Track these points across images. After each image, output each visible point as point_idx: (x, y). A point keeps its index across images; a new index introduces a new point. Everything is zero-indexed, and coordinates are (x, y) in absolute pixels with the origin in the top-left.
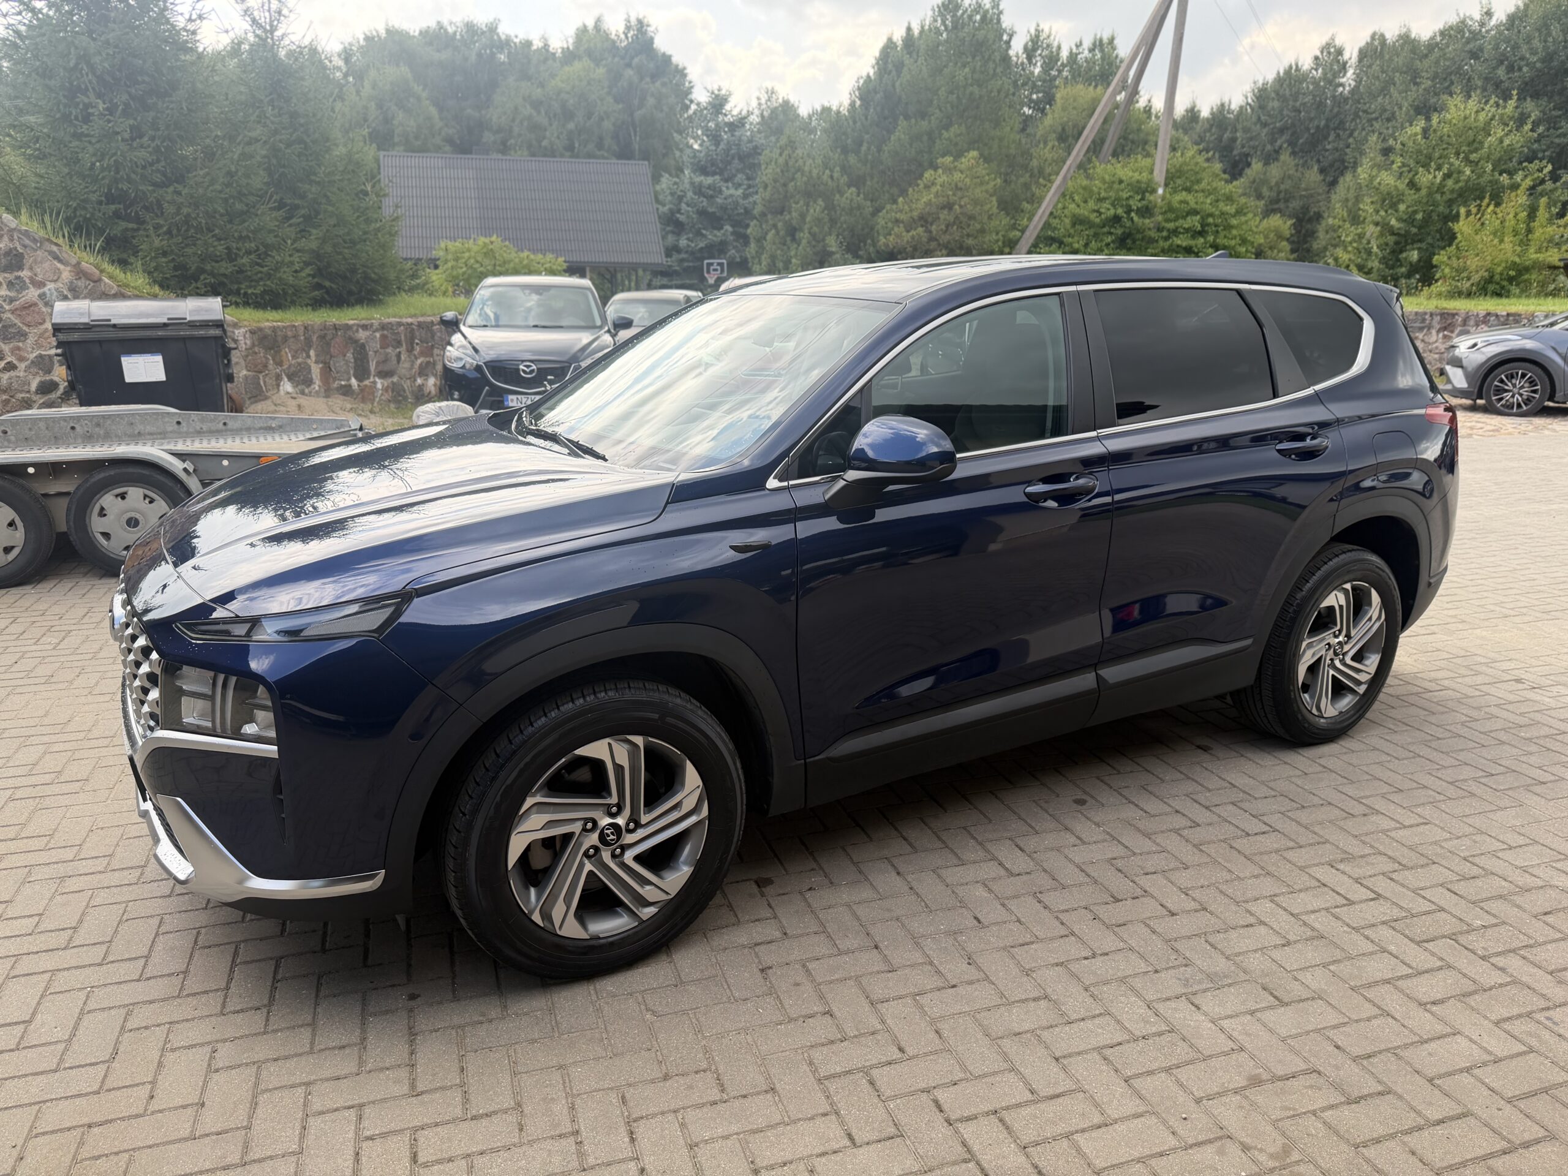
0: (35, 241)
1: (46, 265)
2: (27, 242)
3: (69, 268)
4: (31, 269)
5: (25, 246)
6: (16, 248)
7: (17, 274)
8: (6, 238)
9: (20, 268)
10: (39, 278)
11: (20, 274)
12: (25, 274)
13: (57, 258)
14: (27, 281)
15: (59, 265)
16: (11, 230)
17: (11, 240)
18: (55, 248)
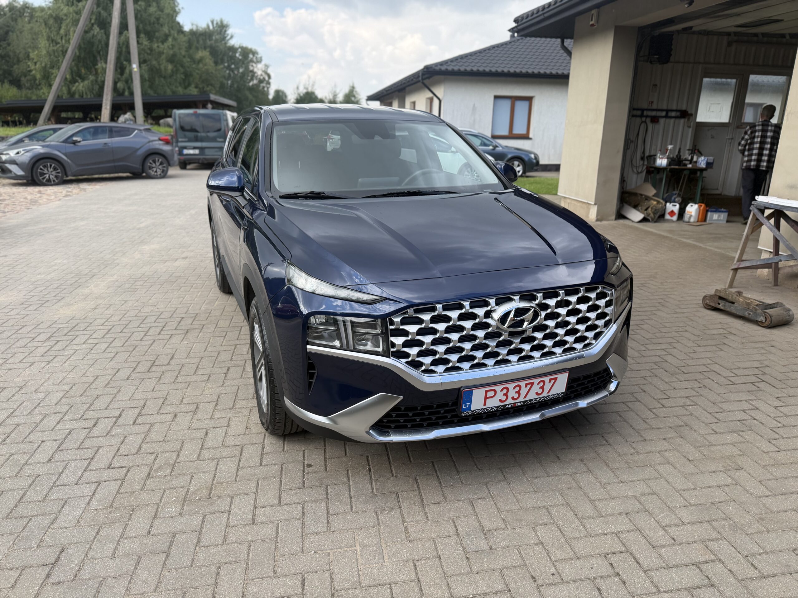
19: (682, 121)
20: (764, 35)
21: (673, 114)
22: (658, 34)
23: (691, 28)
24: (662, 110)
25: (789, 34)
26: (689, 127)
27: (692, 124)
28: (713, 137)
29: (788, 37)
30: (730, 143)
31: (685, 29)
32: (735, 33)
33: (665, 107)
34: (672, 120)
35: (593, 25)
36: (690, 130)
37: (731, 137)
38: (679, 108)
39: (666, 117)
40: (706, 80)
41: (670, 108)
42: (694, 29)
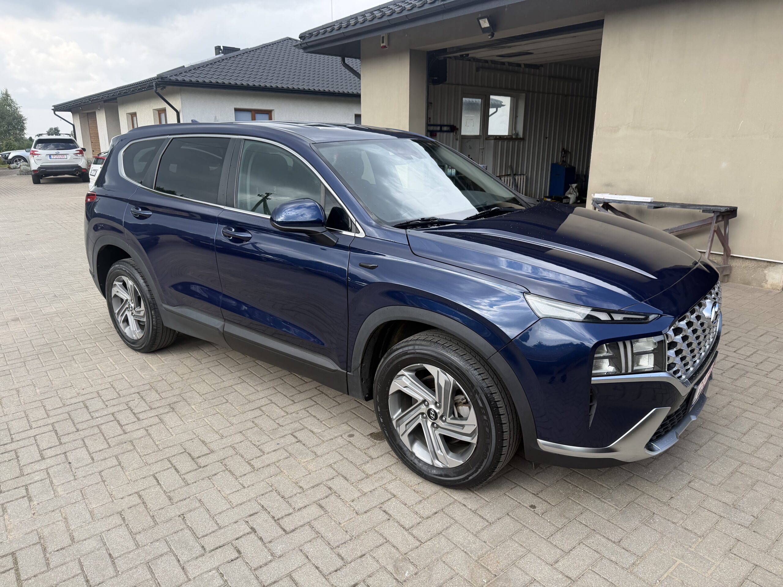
19: (452, 134)
20: (510, 64)
21: (445, 129)
22: (443, 59)
23: (468, 55)
24: (437, 125)
25: (524, 64)
26: (457, 139)
27: (458, 136)
28: (470, 148)
29: (523, 66)
30: (483, 152)
31: (462, 56)
32: (493, 62)
33: (439, 123)
34: (445, 134)
35: (385, 47)
36: (458, 142)
37: (482, 148)
38: (449, 124)
39: (441, 131)
40: (464, 99)
41: (442, 124)
42: (470, 56)
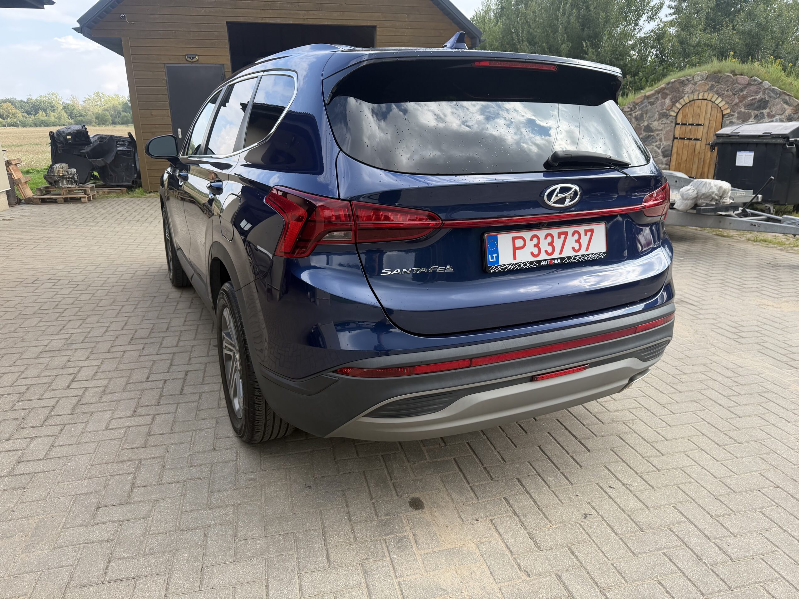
0: (777, 94)
1: (779, 106)
2: (772, 94)
3: (792, 108)
4: (770, 108)
5: (770, 97)
6: (765, 98)
7: (762, 111)
8: (761, 94)
9: (765, 108)
10: (773, 113)
11: (764, 111)
12: (765, 111)
13: (786, 103)
14: (766, 114)
15: (786, 106)
16: (765, 89)
17: (764, 94)
18: (787, 98)
